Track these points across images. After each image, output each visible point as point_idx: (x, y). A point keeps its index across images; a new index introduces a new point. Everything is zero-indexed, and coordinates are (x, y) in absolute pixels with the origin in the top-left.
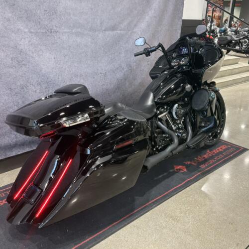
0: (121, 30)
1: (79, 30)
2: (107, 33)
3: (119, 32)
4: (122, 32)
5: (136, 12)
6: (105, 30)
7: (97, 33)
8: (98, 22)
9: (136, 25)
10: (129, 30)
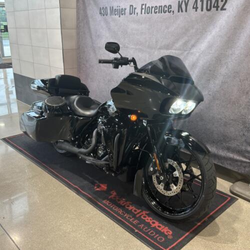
0: (176, 50)
1: (140, 47)
2: (162, 51)
3: (174, 51)
4: (177, 52)
5: (194, 30)
6: (160, 49)
7: (153, 50)
8: (154, 41)
9: (193, 46)
10: (185, 51)
